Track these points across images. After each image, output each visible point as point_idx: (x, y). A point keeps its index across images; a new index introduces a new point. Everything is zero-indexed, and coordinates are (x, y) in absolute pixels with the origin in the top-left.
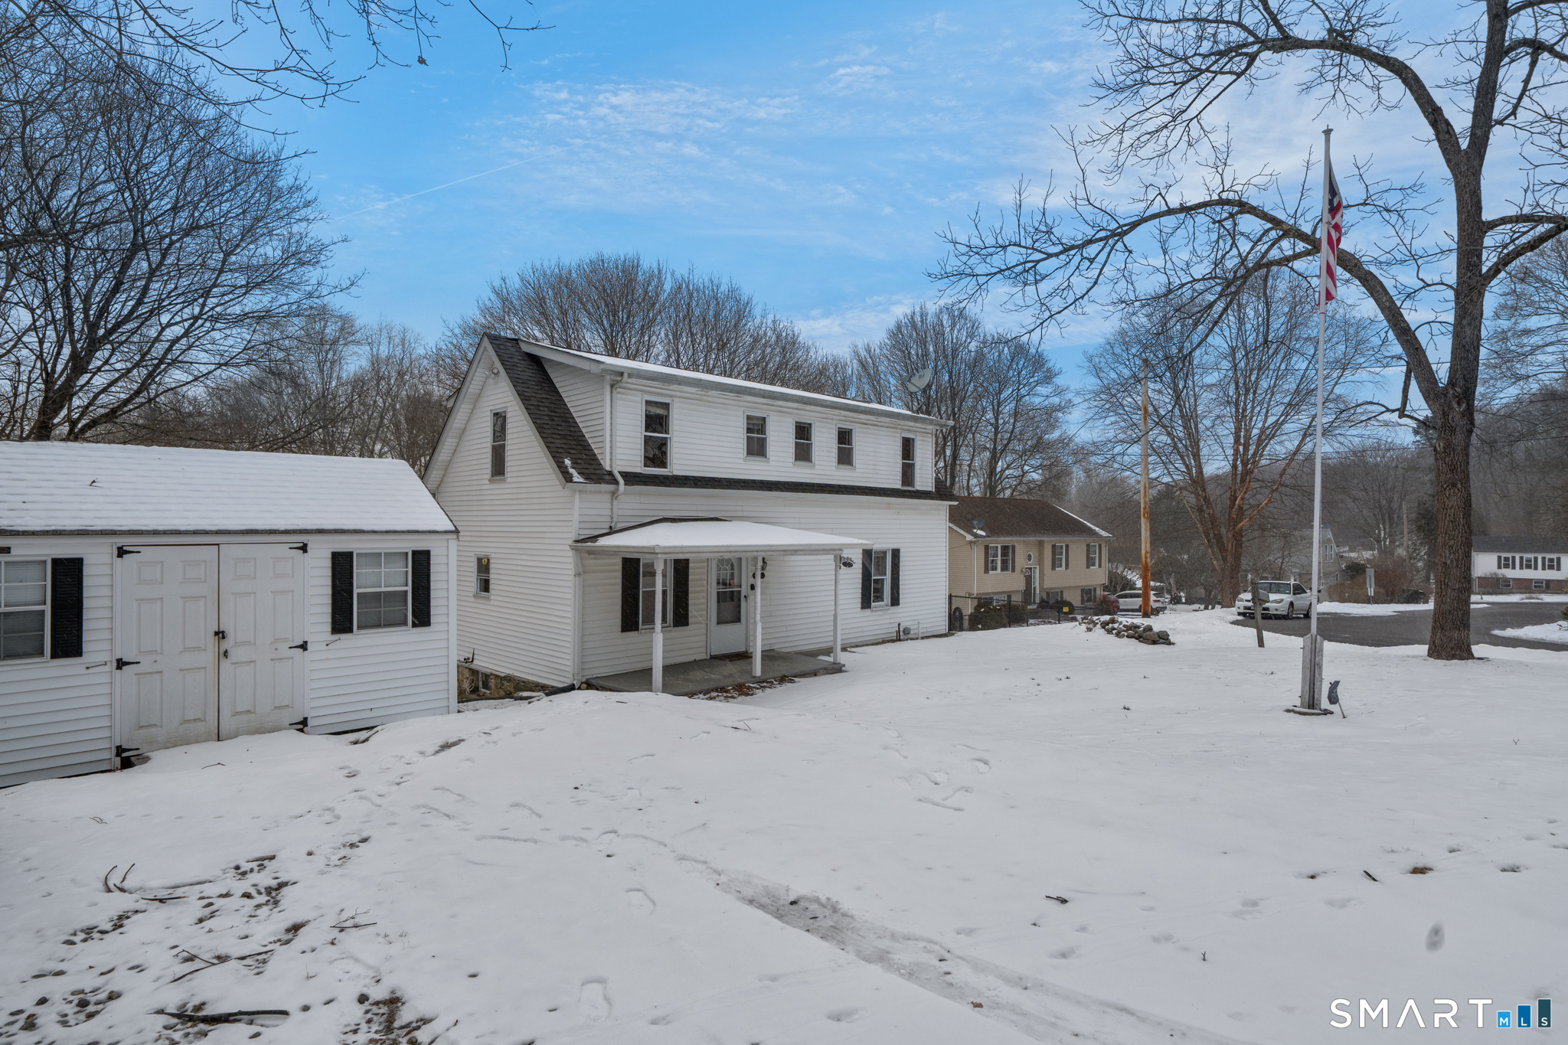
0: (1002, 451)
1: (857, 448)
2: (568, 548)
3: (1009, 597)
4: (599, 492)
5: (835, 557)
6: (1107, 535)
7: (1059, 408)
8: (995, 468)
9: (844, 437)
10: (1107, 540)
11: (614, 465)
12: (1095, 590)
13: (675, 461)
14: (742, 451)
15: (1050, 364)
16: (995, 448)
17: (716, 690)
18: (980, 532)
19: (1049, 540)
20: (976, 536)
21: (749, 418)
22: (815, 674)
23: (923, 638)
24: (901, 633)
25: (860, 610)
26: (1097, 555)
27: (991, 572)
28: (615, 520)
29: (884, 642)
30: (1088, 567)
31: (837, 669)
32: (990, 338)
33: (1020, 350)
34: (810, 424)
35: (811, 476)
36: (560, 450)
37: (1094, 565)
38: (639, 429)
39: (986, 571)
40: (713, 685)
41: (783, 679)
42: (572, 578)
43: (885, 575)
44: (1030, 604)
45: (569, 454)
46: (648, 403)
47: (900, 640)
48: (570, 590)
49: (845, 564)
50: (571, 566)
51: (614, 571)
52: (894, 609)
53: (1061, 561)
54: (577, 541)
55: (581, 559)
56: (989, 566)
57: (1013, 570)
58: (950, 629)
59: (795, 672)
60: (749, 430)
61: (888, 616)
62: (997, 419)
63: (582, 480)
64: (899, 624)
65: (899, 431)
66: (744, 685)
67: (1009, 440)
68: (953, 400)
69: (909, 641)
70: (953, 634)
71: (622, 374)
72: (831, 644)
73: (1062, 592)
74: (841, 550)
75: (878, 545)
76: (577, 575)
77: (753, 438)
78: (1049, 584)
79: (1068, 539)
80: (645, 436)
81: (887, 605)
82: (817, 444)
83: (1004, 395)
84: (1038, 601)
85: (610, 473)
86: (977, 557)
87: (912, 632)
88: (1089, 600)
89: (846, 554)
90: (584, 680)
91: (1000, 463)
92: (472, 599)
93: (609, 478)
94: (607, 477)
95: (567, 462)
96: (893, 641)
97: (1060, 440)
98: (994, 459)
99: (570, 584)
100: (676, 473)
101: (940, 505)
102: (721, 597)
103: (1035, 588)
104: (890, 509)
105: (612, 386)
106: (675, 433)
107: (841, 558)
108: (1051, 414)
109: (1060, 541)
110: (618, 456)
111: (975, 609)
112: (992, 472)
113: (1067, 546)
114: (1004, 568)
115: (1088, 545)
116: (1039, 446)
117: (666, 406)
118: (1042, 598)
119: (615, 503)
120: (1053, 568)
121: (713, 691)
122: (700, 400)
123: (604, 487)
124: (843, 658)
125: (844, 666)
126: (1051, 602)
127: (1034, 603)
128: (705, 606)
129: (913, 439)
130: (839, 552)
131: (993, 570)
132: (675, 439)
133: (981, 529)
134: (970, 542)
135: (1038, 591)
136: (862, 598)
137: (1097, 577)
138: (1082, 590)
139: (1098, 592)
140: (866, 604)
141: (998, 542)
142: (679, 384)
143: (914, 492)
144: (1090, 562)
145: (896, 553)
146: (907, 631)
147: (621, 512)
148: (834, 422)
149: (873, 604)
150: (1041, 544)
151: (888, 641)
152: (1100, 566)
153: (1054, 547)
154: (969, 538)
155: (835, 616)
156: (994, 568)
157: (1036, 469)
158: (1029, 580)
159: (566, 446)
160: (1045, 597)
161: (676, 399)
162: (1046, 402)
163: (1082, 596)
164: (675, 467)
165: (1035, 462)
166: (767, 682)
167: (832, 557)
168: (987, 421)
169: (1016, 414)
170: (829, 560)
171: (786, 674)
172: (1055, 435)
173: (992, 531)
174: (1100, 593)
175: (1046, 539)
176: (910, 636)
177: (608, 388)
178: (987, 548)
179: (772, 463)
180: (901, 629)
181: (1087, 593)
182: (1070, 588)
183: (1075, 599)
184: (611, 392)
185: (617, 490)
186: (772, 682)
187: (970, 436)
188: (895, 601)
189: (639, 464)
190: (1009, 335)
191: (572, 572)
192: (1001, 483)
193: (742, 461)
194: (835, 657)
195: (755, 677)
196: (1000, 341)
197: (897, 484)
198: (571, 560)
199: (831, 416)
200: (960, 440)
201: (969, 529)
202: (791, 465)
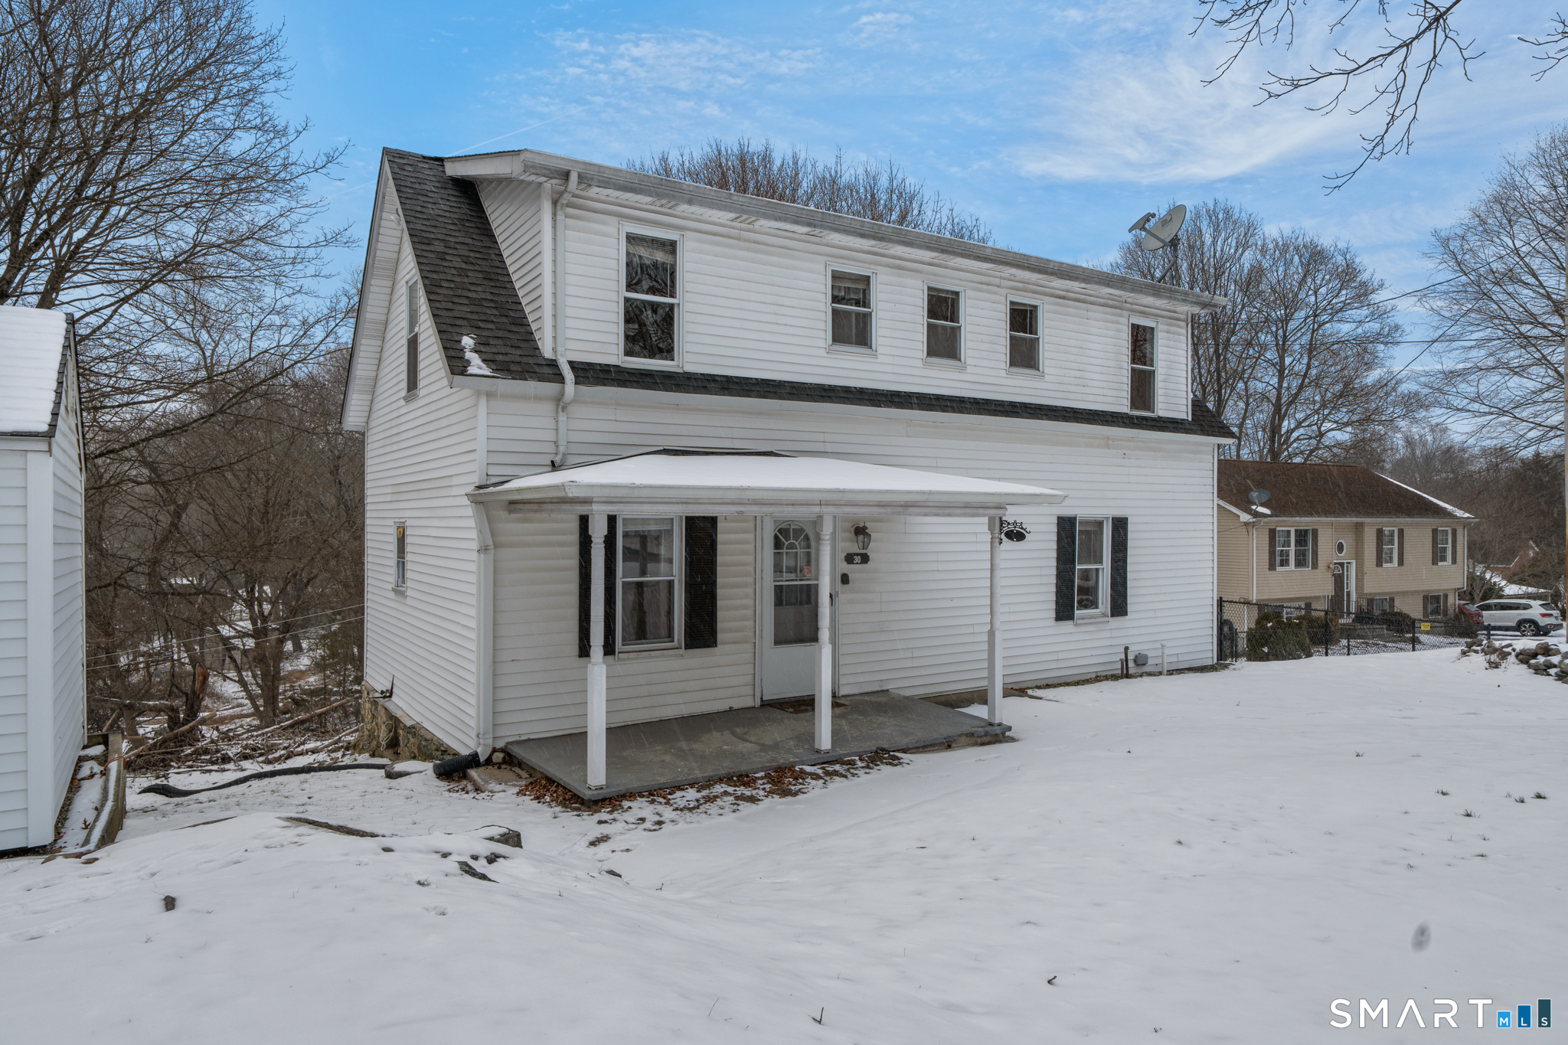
0: (1290, 404)
1: (1046, 338)
2: (466, 501)
3: (1308, 606)
4: (525, 397)
5: (991, 520)
6: (1467, 515)
7: (1378, 338)
8: (1280, 425)
9: (1022, 319)
10: (1465, 524)
11: (559, 349)
12: (1446, 596)
13: (688, 347)
14: (822, 334)
15: (1365, 276)
16: (1279, 397)
17: (728, 779)
18: (1261, 509)
19: (1371, 524)
20: (1256, 514)
21: (837, 276)
22: (948, 745)
23: (1170, 673)
24: (1131, 664)
25: (1053, 622)
26: (1450, 545)
27: (1279, 569)
28: (562, 449)
29: (1098, 679)
30: (1435, 562)
31: (995, 735)
32: (1271, 246)
33: (1315, 257)
34: (957, 294)
35: (959, 385)
36: (459, 322)
37: (1443, 559)
38: (613, 285)
39: (1272, 567)
40: (726, 767)
41: (880, 756)
42: (474, 556)
43: (1101, 562)
44: (1342, 617)
45: (474, 328)
46: (631, 239)
47: (1128, 676)
48: (473, 578)
49: (1010, 535)
50: (474, 534)
51: (561, 544)
52: (1118, 621)
53: (1391, 553)
54: (479, 487)
55: (490, 521)
56: (1276, 559)
57: (1315, 566)
58: (1221, 656)
59: (904, 742)
60: (835, 299)
61: (1107, 634)
62: (1282, 359)
63: (487, 372)
64: (1126, 649)
65: (1126, 313)
66: (791, 768)
67: (1301, 388)
68: (1216, 335)
69: (1146, 679)
70: (1226, 667)
71: (566, 175)
72: (984, 683)
73: (1392, 600)
74: (999, 507)
75: (1083, 509)
76: (483, 549)
77: (848, 313)
78: (1370, 588)
79: (1403, 521)
80: (627, 300)
81: (1104, 615)
82: (969, 328)
83: (1292, 325)
84: (1353, 609)
85: (553, 364)
86: (1257, 546)
87: (1150, 662)
88: (1436, 612)
89: (1012, 515)
90: (500, 744)
91: (1285, 423)
92: (392, 595)
93: (550, 371)
94: (547, 370)
95: (467, 341)
96: (1115, 677)
97: (1381, 385)
98: (1279, 413)
99: (473, 567)
100: (690, 368)
101: (1201, 444)
102: (782, 596)
103: (1349, 594)
104: (1108, 447)
105: (555, 203)
106: (688, 296)
107: (1001, 522)
108: (1364, 349)
109: (1390, 524)
110: (570, 334)
111: (1258, 622)
112: (1274, 430)
113: (1401, 532)
114: (1300, 562)
115: (1435, 531)
116: (1349, 393)
117: (671, 247)
118: (1359, 607)
119: (562, 417)
120: (1379, 563)
121: (720, 780)
122: (738, 239)
123: (532, 386)
124: (1008, 711)
125: (1010, 728)
126: (1377, 612)
127: (1349, 613)
128: (750, 612)
129: (1153, 329)
130: (999, 512)
131: (1282, 565)
132: (687, 307)
133: (1263, 505)
134: (1246, 524)
135: (1354, 597)
136: (1057, 602)
137: (1451, 577)
138: (1425, 598)
139: (1451, 600)
140: (1064, 612)
141: (1291, 524)
142: (690, 202)
143: (1153, 419)
144: (1438, 556)
145: (1120, 525)
146: (1141, 661)
147: (575, 437)
148: (1004, 291)
149: (1077, 612)
150: (1358, 528)
151: (1106, 678)
152: (1454, 561)
153: (1380, 532)
154: (1245, 517)
155: (991, 634)
156: (1284, 562)
157: (1341, 426)
158: (1339, 581)
159: (475, 317)
160: (1364, 603)
161: (688, 234)
162: (1360, 331)
163: (1425, 608)
164: (688, 357)
165: (1342, 415)
166: (843, 763)
167: (986, 520)
168: (1268, 361)
169: (1311, 349)
170: (980, 525)
171: (886, 746)
172: (1372, 377)
173: (1280, 508)
174: (1453, 601)
175: (1367, 520)
176: (1146, 669)
177: (547, 207)
178: (1272, 533)
179: (881, 358)
180: (1131, 657)
181: (1433, 602)
182: (1404, 593)
183: (1412, 608)
184: (554, 214)
185: (562, 393)
186: (852, 763)
187: (1241, 385)
188: (1119, 608)
189: (614, 349)
190: (1300, 239)
191: (475, 546)
192: (1287, 449)
193: (823, 352)
194: (992, 712)
195: (818, 751)
196: (1284, 248)
197: (1124, 406)
198: (472, 523)
199: (997, 281)
200: (1225, 392)
201: (1245, 504)
202: (919, 363)
